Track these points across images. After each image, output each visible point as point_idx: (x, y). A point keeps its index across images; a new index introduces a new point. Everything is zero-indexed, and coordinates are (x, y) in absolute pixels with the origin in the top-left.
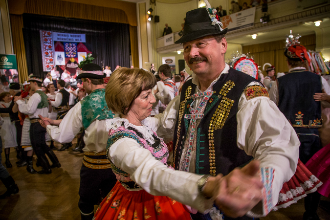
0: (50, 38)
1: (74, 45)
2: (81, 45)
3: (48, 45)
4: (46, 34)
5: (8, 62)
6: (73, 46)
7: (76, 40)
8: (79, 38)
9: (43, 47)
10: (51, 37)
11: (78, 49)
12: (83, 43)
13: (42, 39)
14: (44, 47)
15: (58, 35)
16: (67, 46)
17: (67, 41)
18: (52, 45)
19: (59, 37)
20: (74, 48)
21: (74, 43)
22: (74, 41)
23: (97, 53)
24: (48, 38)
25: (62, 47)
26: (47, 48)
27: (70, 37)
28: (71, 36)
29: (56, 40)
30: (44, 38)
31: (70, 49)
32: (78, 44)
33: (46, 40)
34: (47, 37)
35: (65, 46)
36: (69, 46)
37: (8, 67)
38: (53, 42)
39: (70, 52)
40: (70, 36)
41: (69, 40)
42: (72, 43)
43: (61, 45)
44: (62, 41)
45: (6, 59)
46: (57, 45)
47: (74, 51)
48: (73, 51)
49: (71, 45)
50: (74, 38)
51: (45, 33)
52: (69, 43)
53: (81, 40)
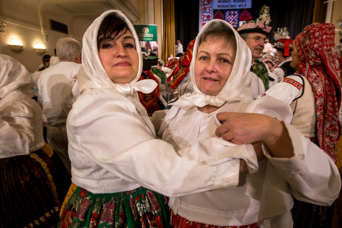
0: (209, 6)
1: (236, 13)
2: (245, 12)
3: (206, 14)
4: (206, 2)
5: (148, 33)
6: (234, 15)
7: (239, 6)
8: (243, 3)
9: (201, 17)
10: (211, 5)
11: (240, 17)
12: (248, 9)
13: (201, 8)
14: (203, 17)
16: (228, 15)
17: (228, 8)
18: (210, 15)
19: (220, 4)
20: (236, 16)
21: (236, 10)
22: (237, 7)
24: (207, 6)
25: (222, 15)
26: (205, 18)
27: (232, 3)
28: (234, 1)
29: (216, 8)
30: (203, 7)
31: (231, 18)
32: (240, 11)
33: (205, 9)
34: (206, 5)
35: (225, 15)
36: (229, 15)
37: (149, 39)
38: (213, 11)
39: (231, 21)
41: (231, 6)
42: (234, 10)
43: (220, 14)
44: (222, 8)
46: (216, 14)
47: (236, 20)
48: (234, 20)
49: (232, 13)
50: (238, 4)
52: (230, 10)
53: (245, 6)
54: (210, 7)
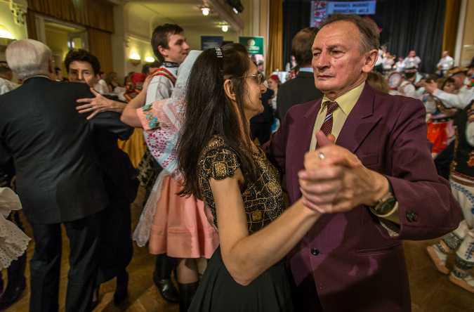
0: (323, 10)
4: (319, 6)
5: (254, 46)
7: (360, 11)
8: (365, 8)
12: (371, 16)
13: (313, 13)
15: (336, 6)
19: (337, 8)
22: (358, 13)
23: (391, 30)
24: (320, 11)
27: (351, 8)
28: (354, 6)
30: (315, 12)
33: (318, 14)
34: (320, 9)
37: (254, 52)
40: (351, 6)
41: (350, 11)
45: (253, 42)
50: (358, 9)
51: (318, 4)
53: (367, 11)
54: (324, 12)
